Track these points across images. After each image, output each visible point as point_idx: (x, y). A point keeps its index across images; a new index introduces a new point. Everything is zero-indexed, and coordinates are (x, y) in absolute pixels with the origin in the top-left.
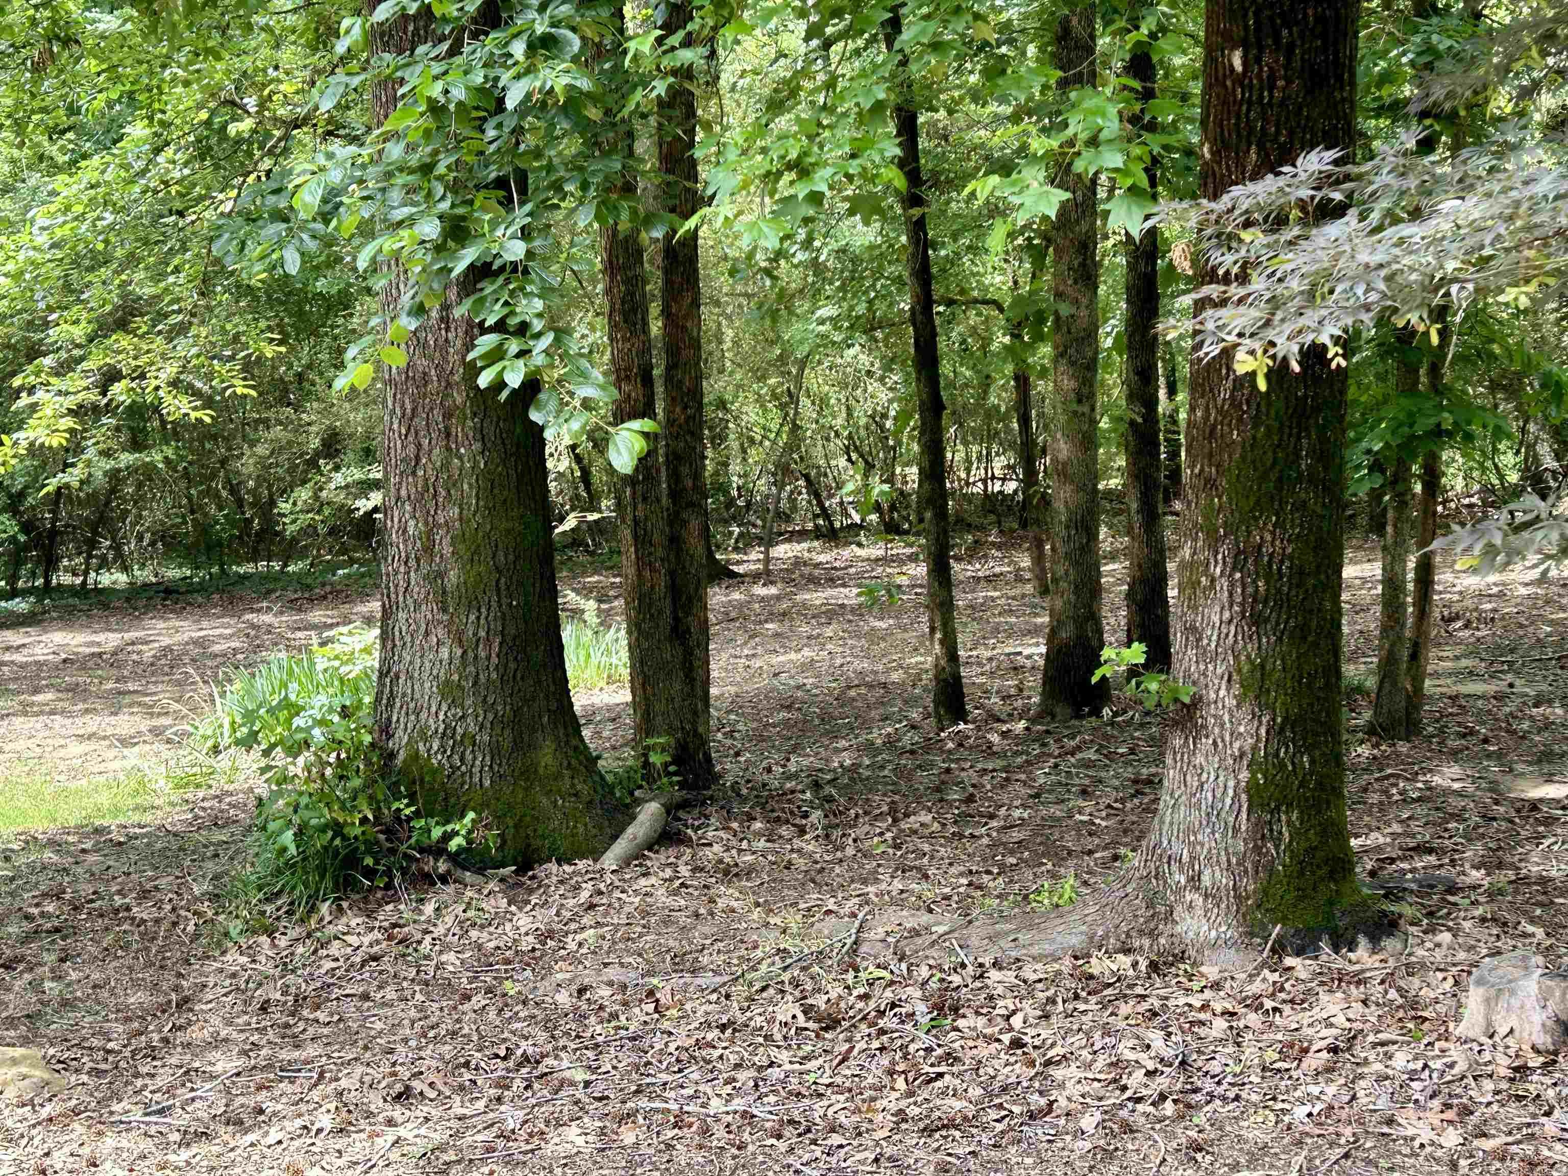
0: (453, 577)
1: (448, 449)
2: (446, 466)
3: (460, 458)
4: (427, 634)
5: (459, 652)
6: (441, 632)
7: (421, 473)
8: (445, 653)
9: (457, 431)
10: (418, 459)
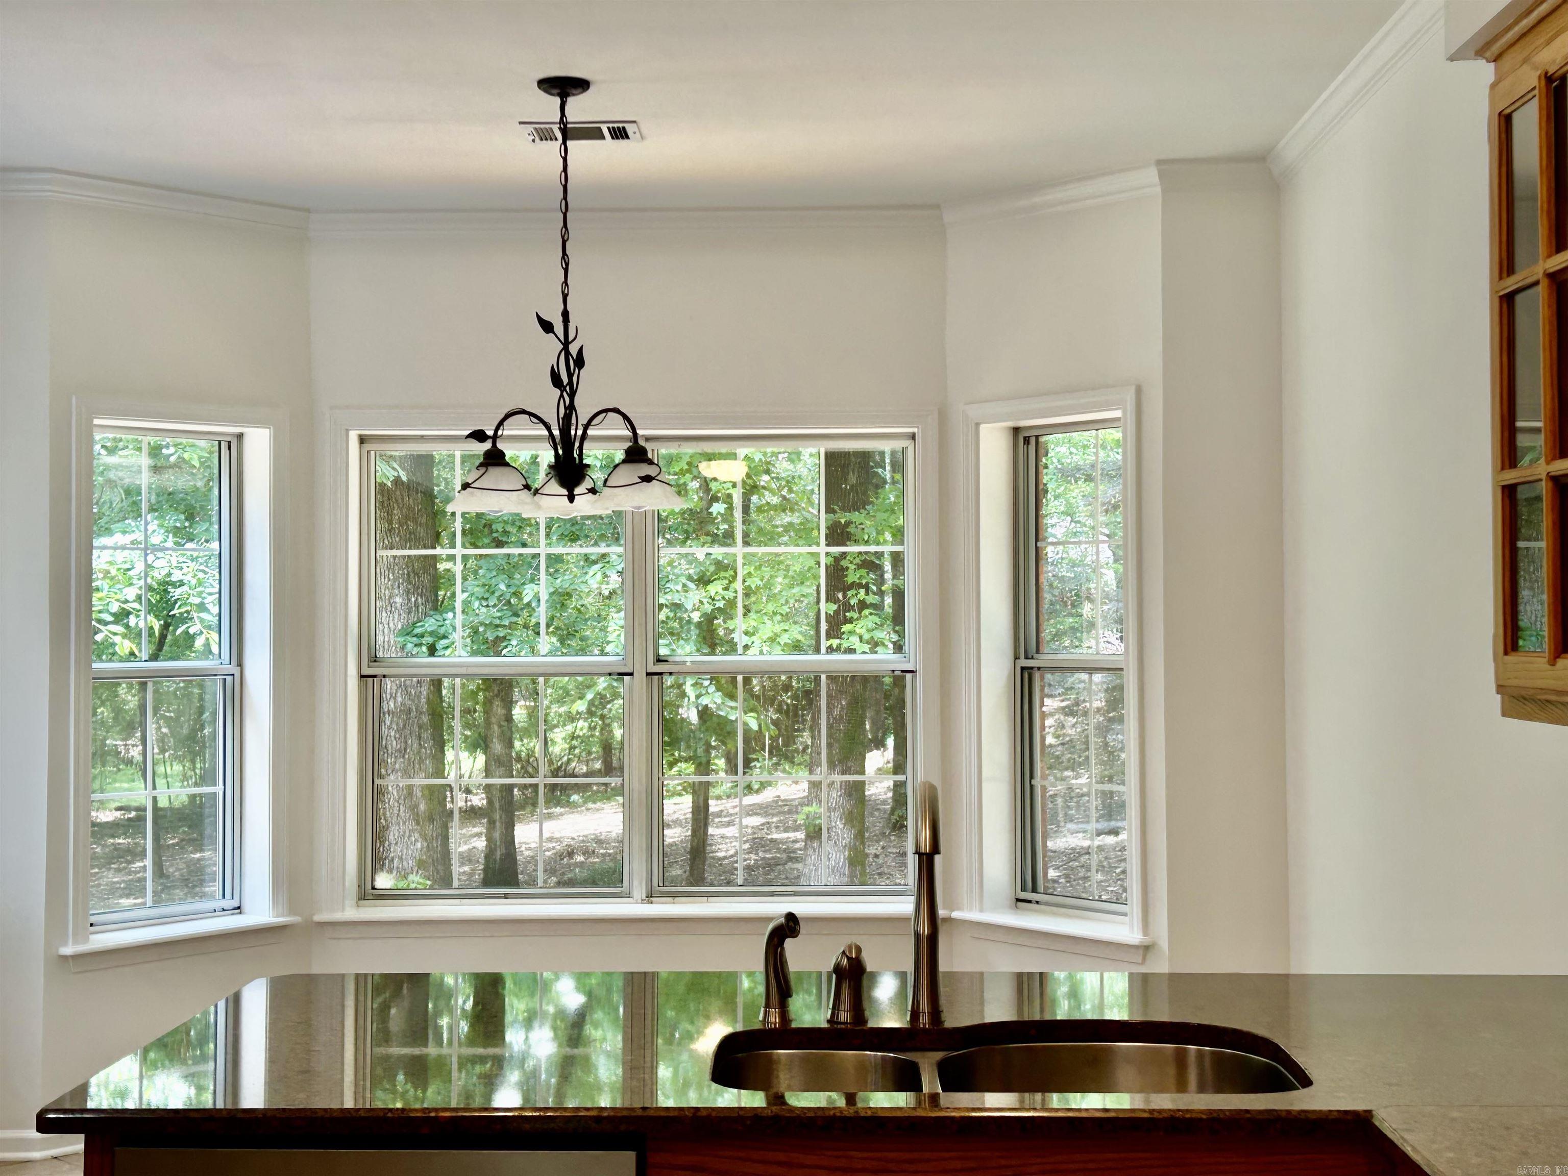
0: (422, 807)
1: (420, 744)
2: (419, 753)
3: (425, 748)
4: (410, 836)
5: (425, 844)
6: (417, 835)
7: (407, 756)
8: (419, 845)
9: (424, 735)
10: (405, 749)
